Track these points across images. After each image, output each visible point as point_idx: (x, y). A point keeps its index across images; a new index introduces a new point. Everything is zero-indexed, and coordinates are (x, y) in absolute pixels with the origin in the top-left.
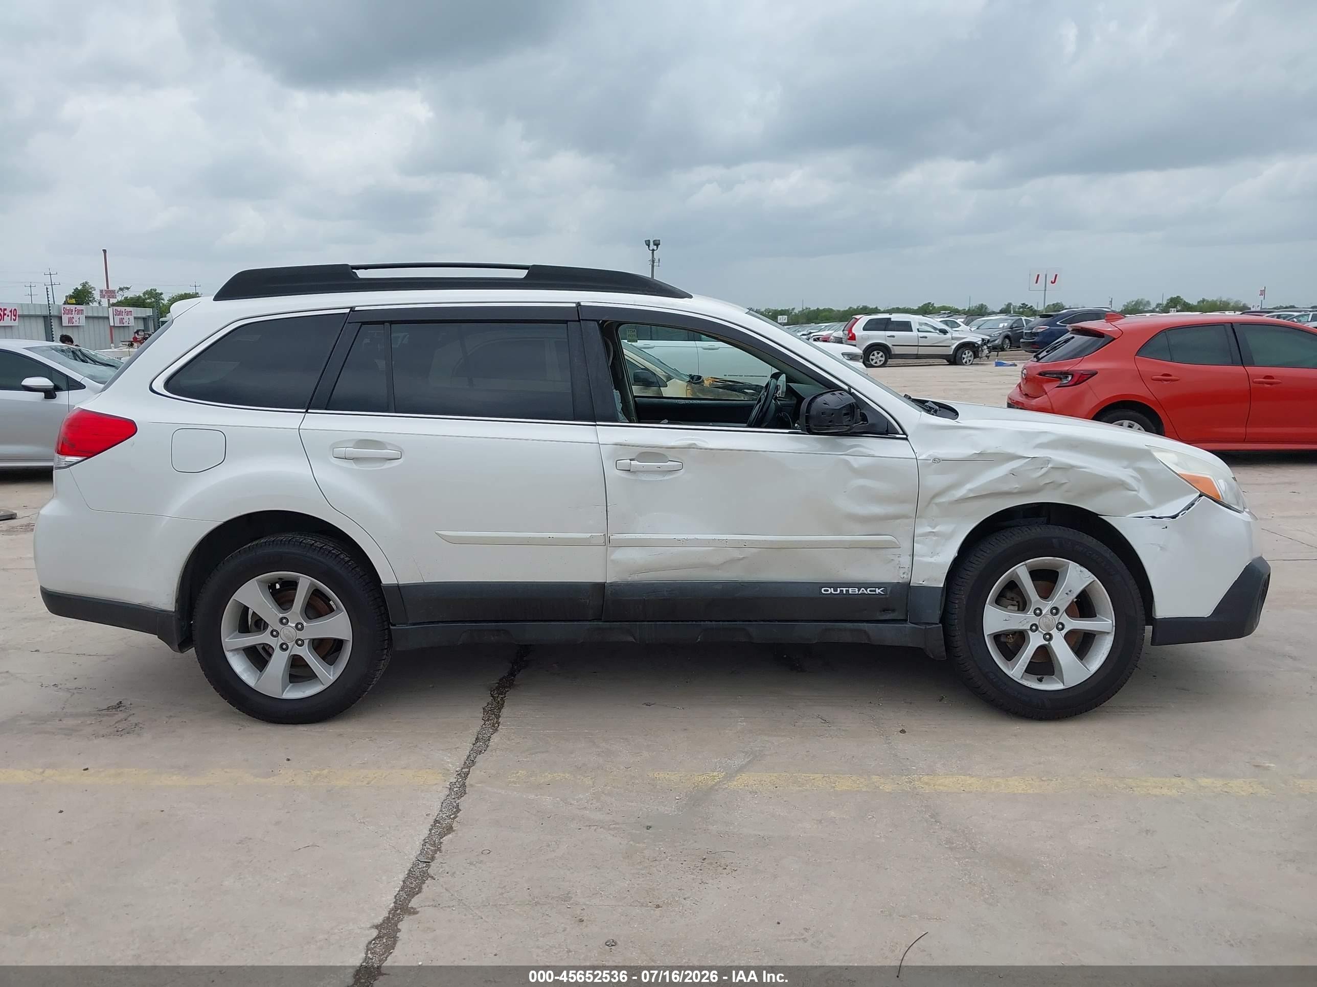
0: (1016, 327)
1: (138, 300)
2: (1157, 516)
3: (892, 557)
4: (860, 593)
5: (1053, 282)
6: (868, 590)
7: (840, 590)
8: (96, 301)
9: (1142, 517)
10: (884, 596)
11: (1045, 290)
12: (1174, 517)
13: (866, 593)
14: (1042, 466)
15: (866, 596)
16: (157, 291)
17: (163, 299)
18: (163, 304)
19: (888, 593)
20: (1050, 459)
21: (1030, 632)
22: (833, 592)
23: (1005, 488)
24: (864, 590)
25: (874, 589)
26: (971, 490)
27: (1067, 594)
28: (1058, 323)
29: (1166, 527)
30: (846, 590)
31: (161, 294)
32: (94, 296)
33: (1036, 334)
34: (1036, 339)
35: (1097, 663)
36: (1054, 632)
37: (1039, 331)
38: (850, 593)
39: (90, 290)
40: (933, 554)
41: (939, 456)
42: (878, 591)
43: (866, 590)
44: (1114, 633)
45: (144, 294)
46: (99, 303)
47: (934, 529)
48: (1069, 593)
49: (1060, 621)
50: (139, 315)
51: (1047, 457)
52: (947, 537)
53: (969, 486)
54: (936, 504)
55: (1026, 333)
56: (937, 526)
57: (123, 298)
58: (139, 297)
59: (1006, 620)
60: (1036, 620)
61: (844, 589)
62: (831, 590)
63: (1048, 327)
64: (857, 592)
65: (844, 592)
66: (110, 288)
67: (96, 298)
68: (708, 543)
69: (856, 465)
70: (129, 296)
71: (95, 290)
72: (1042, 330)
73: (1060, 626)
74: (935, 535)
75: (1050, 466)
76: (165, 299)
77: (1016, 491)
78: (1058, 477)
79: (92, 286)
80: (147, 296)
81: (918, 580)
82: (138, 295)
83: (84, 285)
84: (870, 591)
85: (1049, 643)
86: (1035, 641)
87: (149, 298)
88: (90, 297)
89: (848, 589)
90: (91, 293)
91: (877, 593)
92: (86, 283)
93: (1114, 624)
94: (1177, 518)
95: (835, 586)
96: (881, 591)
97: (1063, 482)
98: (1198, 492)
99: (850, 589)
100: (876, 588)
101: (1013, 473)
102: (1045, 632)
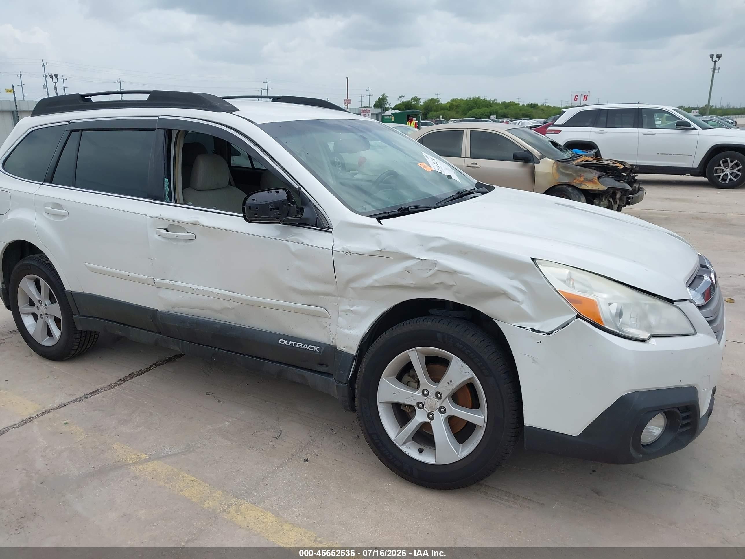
1: (408, 103)
2: (537, 330)
3: (326, 325)
4: (303, 348)
6: (309, 346)
7: (291, 343)
8: (388, 104)
9: (525, 328)
10: (318, 354)
12: (549, 333)
13: (307, 349)
14: (431, 268)
15: (307, 350)
16: (418, 98)
17: (420, 102)
18: (421, 105)
19: (322, 352)
20: (435, 262)
21: (417, 408)
22: (286, 344)
23: (404, 282)
24: (307, 346)
25: (313, 347)
26: (376, 281)
27: (448, 383)
29: (540, 342)
30: (295, 344)
31: (420, 99)
32: (388, 101)
35: (467, 450)
36: (436, 413)
38: (297, 346)
39: (386, 98)
40: (350, 328)
41: (350, 249)
42: (315, 349)
43: (308, 347)
44: (484, 428)
45: (411, 99)
46: (390, 105)
47: (352, 308)
48: (450, 383)
49: (443, 405)
50: (374, 113)
51: (434, 260)
52: (363, 316)
53: (375, 277)
54: (352, 288)
56: (355, 305)
57: (401, 102)
58: (409, 101)
59: (395, 394)
60: (422, 399)
61: (294, 343)
62: (285, 342)
64: (301, 347)
65: (293, 345)
66: (349, 99)
67: (388, 102)
68: (209, 294)
69: (293, 250)
70: (404, 101)
71: (388, 98)
73: (442, 410)
74: (352, 313)
75: (436, 268)
76: (421, 102)
77: (412, 286)
78: (444, 278)
79: (387, 96)
80: (412, 101)
81: (341, 346)
82: (408, 100)
83: (383, 95)
84: (310, 347)
85: (430, 421)
86: (420, 417)
87: (414, 102)
88: (386, 102)
89: (296, 343)
90: (386, 99)
91: (314, 350)
92: (384, 94)
93: (486, 421)
94: (551, 335)
95: (289, 338)
96: (317, 349)
97: (451, 284)
98: (575, 313)
99: (298, 343)
100: (314, 346)
101: (408, 270)
102: (429, 412)
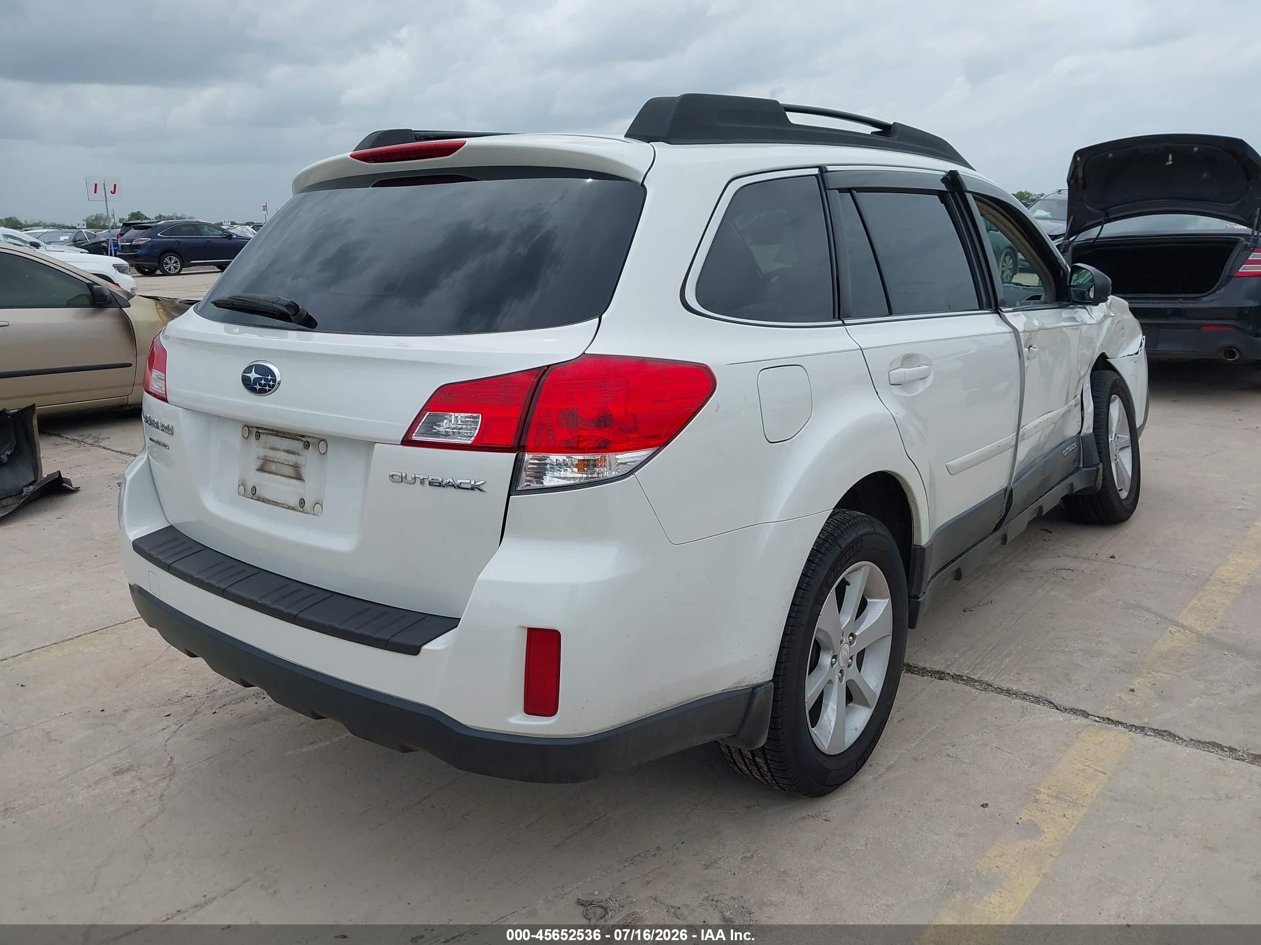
0: (79, 240)
5: (113, 192)
11: (106, 201)
14: (1114, 323)
20: (1116, 316)
28: (159, 235)
33: (138, 247)
34: (139, 252)
37: (140, 243)
40: (1089, 405)
44: (1131, 445)
47: (1088, 384)
55: (122, 246)
63: (150, 239)
72: (143, 242)
74: (1088, 389)
81: (1085, 430)
93: (1130, 439)
100: (1073, 443)
101: (1108, 330)
